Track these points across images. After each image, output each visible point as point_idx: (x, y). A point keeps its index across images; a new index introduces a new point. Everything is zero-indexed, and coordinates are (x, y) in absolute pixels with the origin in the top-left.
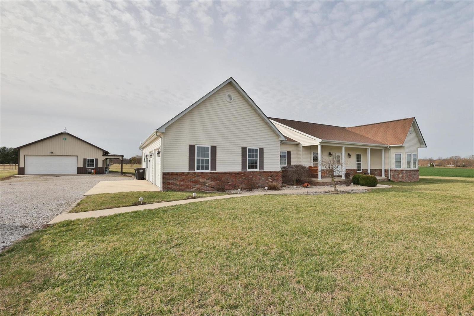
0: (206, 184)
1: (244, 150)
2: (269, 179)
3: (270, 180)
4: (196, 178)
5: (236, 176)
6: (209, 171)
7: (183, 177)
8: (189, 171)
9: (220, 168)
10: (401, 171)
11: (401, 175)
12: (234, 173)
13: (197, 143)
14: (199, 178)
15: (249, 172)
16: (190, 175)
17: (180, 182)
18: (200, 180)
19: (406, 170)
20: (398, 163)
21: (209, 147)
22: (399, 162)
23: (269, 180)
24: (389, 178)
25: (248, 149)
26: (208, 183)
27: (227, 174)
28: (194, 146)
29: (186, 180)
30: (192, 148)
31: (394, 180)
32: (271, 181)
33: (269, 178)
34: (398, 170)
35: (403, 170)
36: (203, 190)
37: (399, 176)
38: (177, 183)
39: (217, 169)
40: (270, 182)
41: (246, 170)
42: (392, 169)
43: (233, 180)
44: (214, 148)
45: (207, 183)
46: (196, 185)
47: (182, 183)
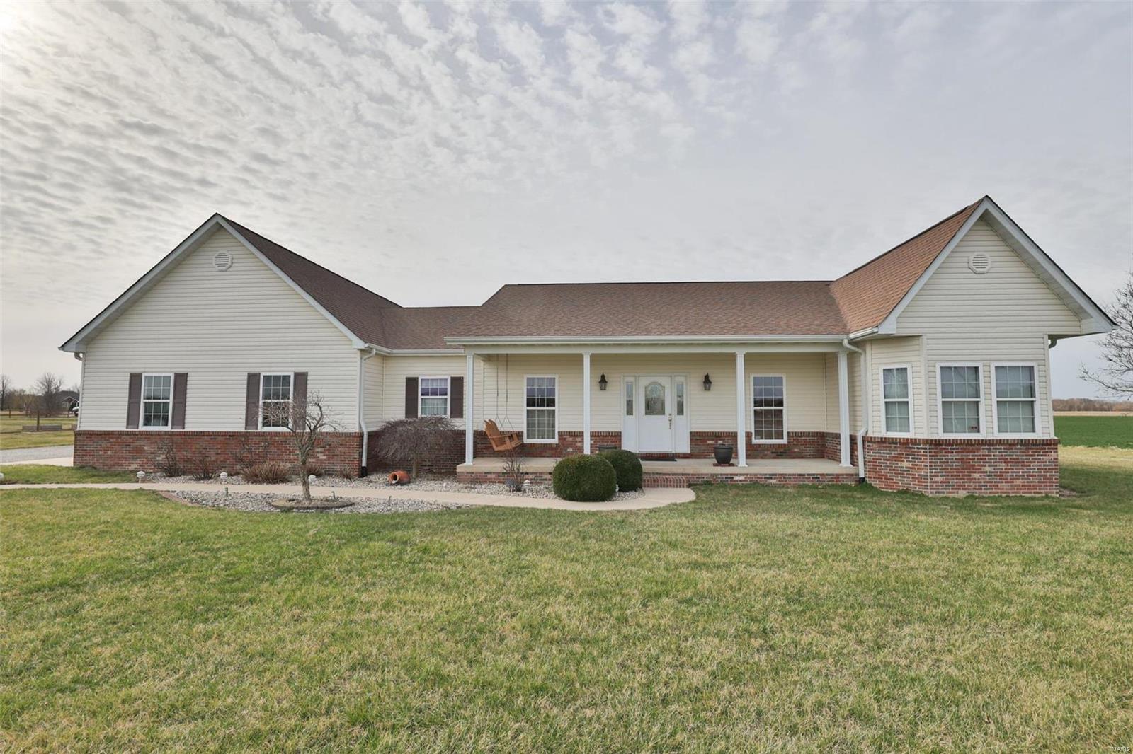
0: (158, 458)
1: (253, 379)
2: (318, 452)
3: (322, 457)
4: (137, 444)
5: (228, 441)
6: (168, 428)
7: (111, 440)
8: (127, 428)
9: (194, 424)
10: (907, 443)
11: (905, 464)
12: (222, 436)
13: (147, 370)
14: (142, 443)
15: (263, 434)
16: (125, 437)
17: (106, 451)
18: (146, 448)
19: (927, 442)
20: (896, 408)
21: (170, 377)
22: (900, 403)
23: (318, 455)
24: (862, 475)
25: (264, 376)
26: (161, 455)
27: (206, 437)
28: (140, 375)
29: (117, 448)
30: (135, 380)
31: (876, 483)
32: (325, 457)
33: (319, 450)
34: (893, 441)
35: (915, 442)
36: (151, 471)
37: (900, 464)
38: (101, 453)
39: (186, 425)
40: (321, 460)
41: (257, 429)
42: (870, 435)
43: (219, 451)
44: (181, 380)
45: (159, 456)
46: (137, 458)
47: (109, 453)
